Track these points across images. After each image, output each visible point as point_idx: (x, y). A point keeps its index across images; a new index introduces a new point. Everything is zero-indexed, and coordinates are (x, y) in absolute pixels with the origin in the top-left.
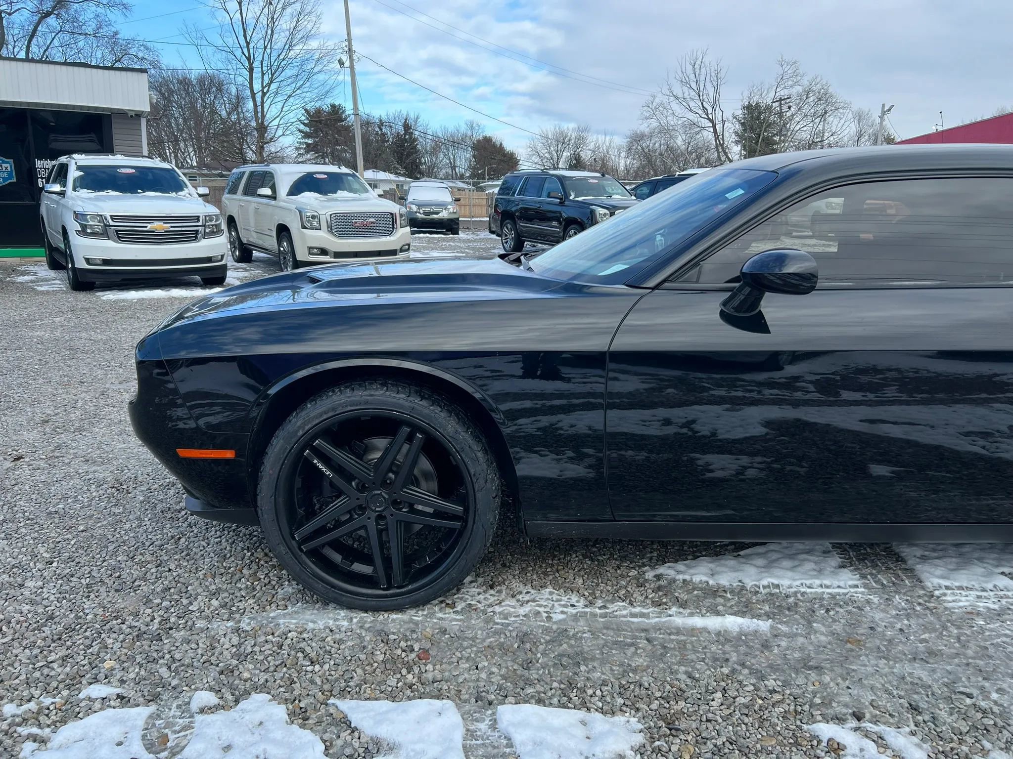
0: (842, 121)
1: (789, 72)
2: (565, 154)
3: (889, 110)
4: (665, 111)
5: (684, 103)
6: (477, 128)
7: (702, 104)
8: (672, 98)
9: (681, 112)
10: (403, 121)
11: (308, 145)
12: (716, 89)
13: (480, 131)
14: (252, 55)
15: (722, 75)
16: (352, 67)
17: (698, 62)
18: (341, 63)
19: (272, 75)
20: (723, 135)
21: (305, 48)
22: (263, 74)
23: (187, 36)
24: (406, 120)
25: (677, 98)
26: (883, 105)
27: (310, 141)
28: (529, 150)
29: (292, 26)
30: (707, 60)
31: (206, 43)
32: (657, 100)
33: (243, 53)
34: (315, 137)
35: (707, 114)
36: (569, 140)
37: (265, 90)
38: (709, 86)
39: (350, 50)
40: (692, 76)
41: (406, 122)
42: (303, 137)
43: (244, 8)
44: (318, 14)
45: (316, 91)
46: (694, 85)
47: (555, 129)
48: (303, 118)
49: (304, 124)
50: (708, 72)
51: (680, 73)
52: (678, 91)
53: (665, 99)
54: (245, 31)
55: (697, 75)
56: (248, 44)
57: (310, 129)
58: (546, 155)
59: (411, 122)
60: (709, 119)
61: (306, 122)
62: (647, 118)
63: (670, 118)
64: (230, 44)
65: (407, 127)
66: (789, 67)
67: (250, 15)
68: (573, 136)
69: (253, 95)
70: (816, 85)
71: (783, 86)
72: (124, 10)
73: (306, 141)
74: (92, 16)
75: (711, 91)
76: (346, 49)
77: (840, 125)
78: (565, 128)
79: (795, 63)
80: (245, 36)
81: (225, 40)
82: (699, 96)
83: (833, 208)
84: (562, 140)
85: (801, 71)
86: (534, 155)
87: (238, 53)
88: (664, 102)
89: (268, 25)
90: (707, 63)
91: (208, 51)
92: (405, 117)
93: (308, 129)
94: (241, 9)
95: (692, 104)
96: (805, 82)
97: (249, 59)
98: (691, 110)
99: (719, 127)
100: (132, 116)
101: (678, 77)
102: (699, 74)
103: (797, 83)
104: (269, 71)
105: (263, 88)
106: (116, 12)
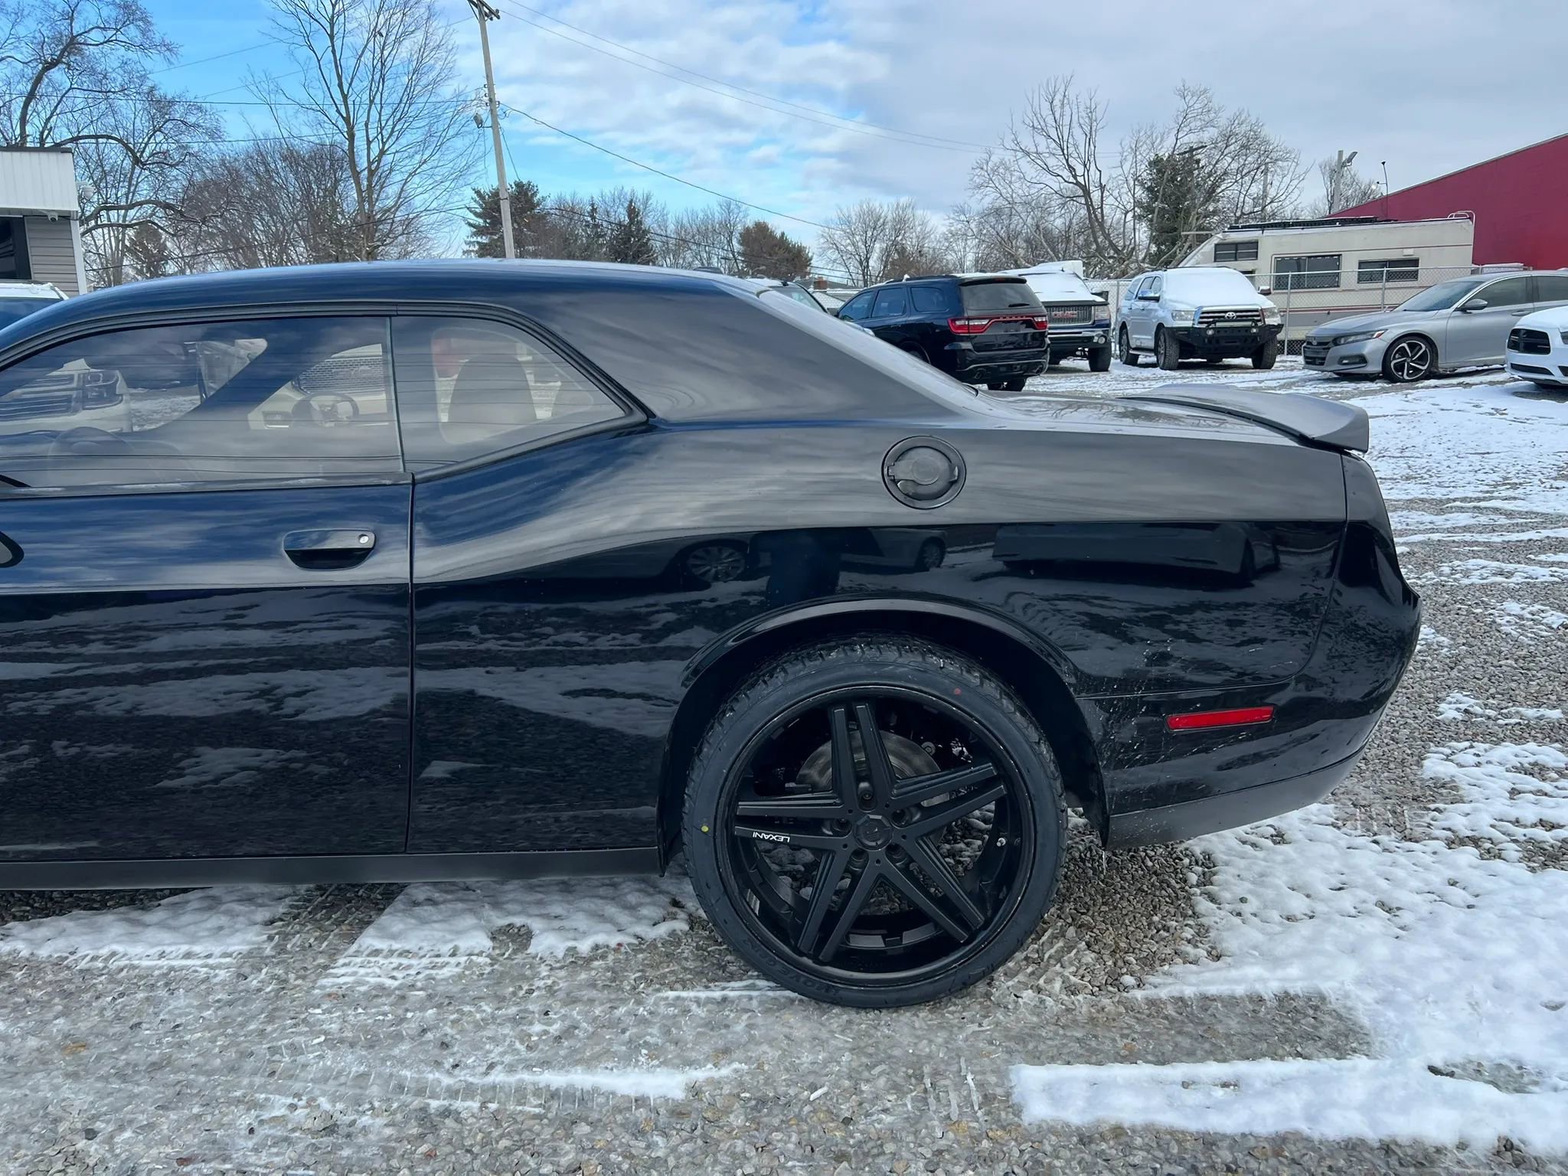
0: (1287, 180)
1: (1196, 106)
2: (877, 245)
3: (1350, 160)
4: (1008, 175)
5: (1039, 161)
6: (736, 211)
7: (1067, 161)
8: (1020, 154)
9: (1034, 175)
10: (626, 205)
11: (482, 246)
12: (1090, 139)
13: (741, 215)
14: (351, 114)
15: (1099, 114)
16: (495, 126)
17: (1059, 97)
18: (479, 122)
19: (384, 144)
20: (1101, 208)
21: (433, 99)
22: (369, 143)
23: (253, 88)
24: (631, 202)
25: (1028, 154)
26: (1341, 153)
27: (484, 240)
28: (822, 240)
29: (411, 68)
30: (1071, 93)
31: (284, 100)
32: (995, 159)
33: (338, 111)
34: (492, 234)
35: (1075, 177)
36: (884, 224)
37: (373, 167)
38: (1077, 132)
39: (491, 100)
40: (1050, 120)
41: (630, 205)
42: (475, 234)
43: (338, 43)
44: (450, 47)
45: (451, 165)
46: (1053, 134)
47: (861, 206)
48: (473, 205)
49: (476, 214)
50: (1075, 111)
51: (1031, 115)
52: (1027, 143)
53: (1008, 156)
54: (340, 77)
55: (1057, 116)
56: (345, 97)
57: (485, 222)
58: (849, 248)
59: (639, 205)
60: (1078, 184)
61: (479, 210)
62: (979, 187)
63: (1017, 185)
64: (320, 99)
65: (632, 212)
66: (1195, 98)
67: (347, 53)
68: (890, 218)
69: (356, 175)
70: (1240, 124)
71: (1187, 129)
72: (167, 53)
73: (479, 239)
74: (116, 64)
75: (1081, 139)
76: (486, 99)
77: (1283, 185)
78: (877, 204)
79: (1205, 91)
80: (340, 85)
81: (311, 91)
82: (1063, 150)
83: (1182, 318)
84: (872, 224)
85: (1215, 104)
86: (830, 248)
87: (333, 113)
88: (1006, 159)
89: (374, 68)
90: (1072, 98)
91: (286, 112)
92: (629, 198)
93: (481, 221)
94: (333, 46)
95: (1052, 162)
96: (1223, 121)
97: (347, 120)
98: (1049, 172)
99: (1096, 196)
100: (53, 220)
101: (1027, 121)
102: (1062, 115)
103: (1210, 124)
104: (380, 137)
105: (370, 163)
106: (156, 57)
